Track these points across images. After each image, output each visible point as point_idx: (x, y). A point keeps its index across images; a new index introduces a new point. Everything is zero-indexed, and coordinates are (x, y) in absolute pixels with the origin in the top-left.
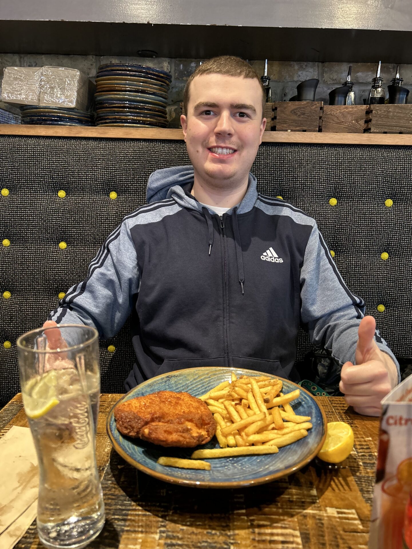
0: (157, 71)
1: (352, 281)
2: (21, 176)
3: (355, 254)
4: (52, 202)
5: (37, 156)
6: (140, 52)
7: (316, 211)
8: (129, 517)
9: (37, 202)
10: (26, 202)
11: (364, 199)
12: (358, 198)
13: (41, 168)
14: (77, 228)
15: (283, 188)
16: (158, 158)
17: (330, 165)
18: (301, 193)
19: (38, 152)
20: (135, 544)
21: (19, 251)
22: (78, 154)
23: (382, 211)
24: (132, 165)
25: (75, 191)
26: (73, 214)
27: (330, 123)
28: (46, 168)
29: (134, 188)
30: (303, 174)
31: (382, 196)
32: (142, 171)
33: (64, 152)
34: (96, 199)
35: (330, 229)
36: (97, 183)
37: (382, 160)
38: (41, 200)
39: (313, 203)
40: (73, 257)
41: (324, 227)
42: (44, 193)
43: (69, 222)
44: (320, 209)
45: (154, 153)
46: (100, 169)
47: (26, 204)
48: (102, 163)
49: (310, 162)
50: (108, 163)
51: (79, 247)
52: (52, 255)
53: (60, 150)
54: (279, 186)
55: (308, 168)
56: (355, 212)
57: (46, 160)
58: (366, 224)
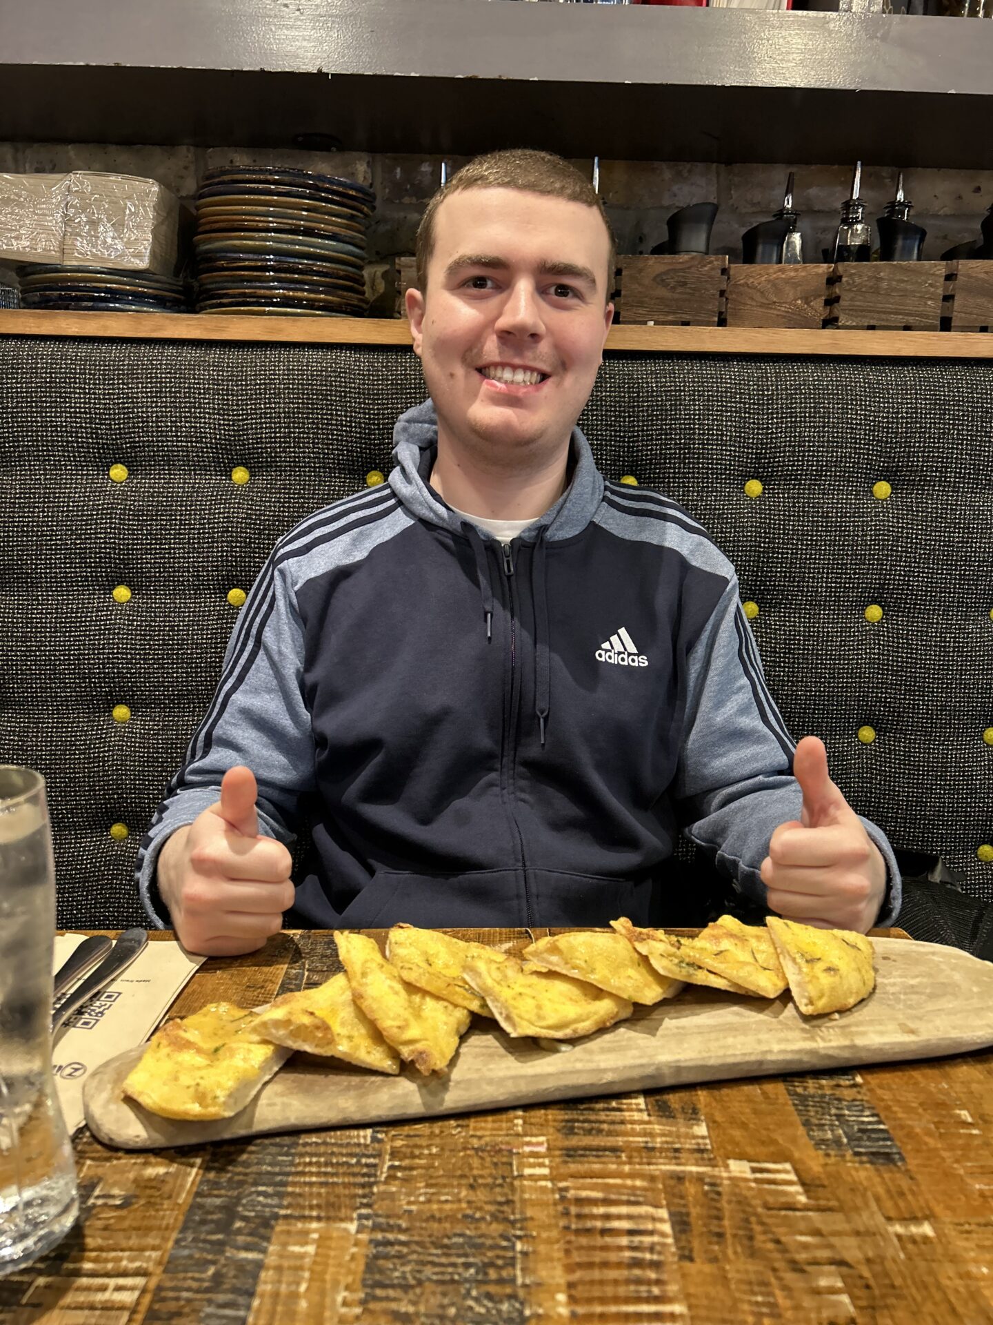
0: (340, 184)
1: (798, 672)
2: (22, 431)
3: (805, 609)
4: (95, 492)
5: (60, 382)
6: (300, 139)
7: (715, 509)
8: (290, 1189)
9: (60, 493)
10: (34, 493)
11: (825, 481)
12: (811, 480)
13: (70, 412)
14: (156, 553)
15: (637, 456)
16: (346, 387)
17: (745, 403)
18: (680, 468)
19: (61, 373)
20: (306, 1243)
21: (18, 609)
22: (157, 378)
23: (867, 508)
24: (284, 403)
25: (150, 465)
26: (147, 520)
27: (745, 304)
28: (80, 412)
29: (290, 457)
30: (684, 424)
31: (866, 474)
32: (308, 418)
33: (123, 375)
34: (199, 483)
35: (746, 551)
36: (202, 447)
37: (865, 391)
38: (70, 488)
39: (707, 492)
40: (146, 621)
41: (734, 546)
42: (77, 470)
43: (137, 539)
44: (724, 505)
45: (335, 377)
46: (209, 413)
47: (35, 498)
48: (214, 399)
49: (699, 395)
50: (228, 400)
51: (160, 599)
52: (96, 616)
53: (114, 370)
54: (628, 452)
55: (695, 410)
56: (803, 511)
57: (80, 393)
58: (830, 540)
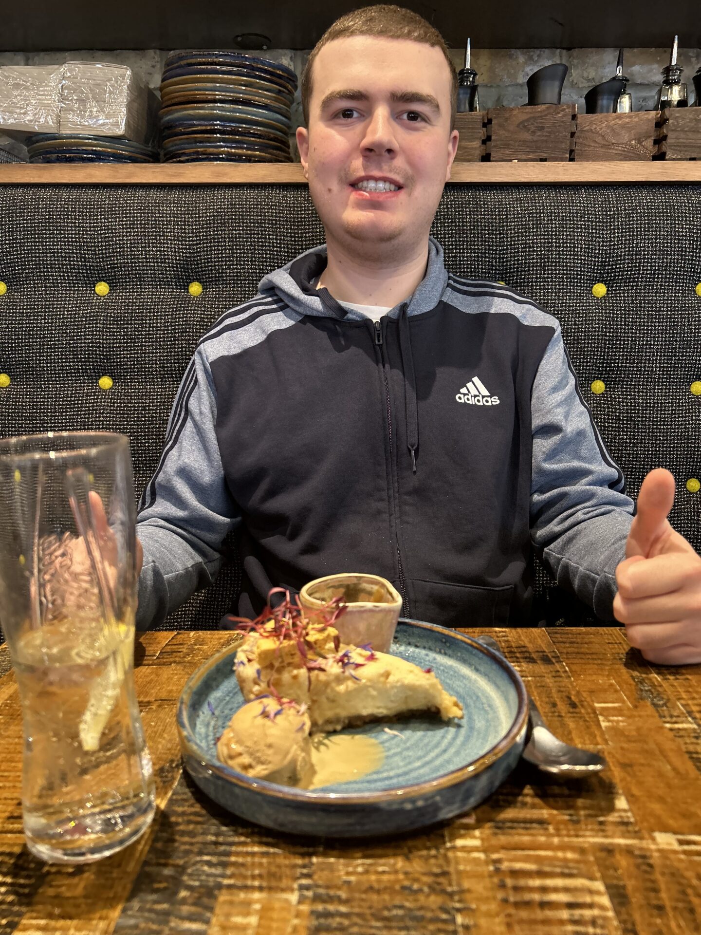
0: (270, 65)
1: (638, 435)
2: (28, 257)
3: (643, 385)
4: (84, 303)
5: (56, 219)
6: (239, 39)
7: (570, 306)
8: (233, 859)
9: (57, 304)
10: (38, 305)
11: (658, 282)
12: (646, 282)
13: (64, 242)
14: (131, 350)
15: (507, 265)
16: (276, 217)
17: (592, 222)
18: (541, 274)
19: (57, 211)
20: (247, 914)
21: (27, 395)
22: (130, 213)
23: (692, 304)
24: (229, 230)
25: (126, 282)
26: (124, 324)
27: (589, 146)
28: (72, 242)
29: (233, 273)
30: (544, 239)
31: (690, 276)
32: (247, 242)
33: (105, 212)
34: (164, 295)
35: (595, 339)
36: (165, 267)
37: (689, 210)
38: (65, 301)
39: (563, 293)
40: (124, 403)
41: (585, 336)
42: (70, 287)
43: (116, 339)
44: (576, 303)
45: (268, 209)
46: (171, 240)
47: (38, 308)
48: (174, 229)
49: (555, 216)
50: (185, 229)
51: (135, 385)
52: (86, 400)
53: (98, 208)
54: (499, 262)
55: (552, 228)
56: (640, 307)
57: (72, 227)
58: (662, 329)
